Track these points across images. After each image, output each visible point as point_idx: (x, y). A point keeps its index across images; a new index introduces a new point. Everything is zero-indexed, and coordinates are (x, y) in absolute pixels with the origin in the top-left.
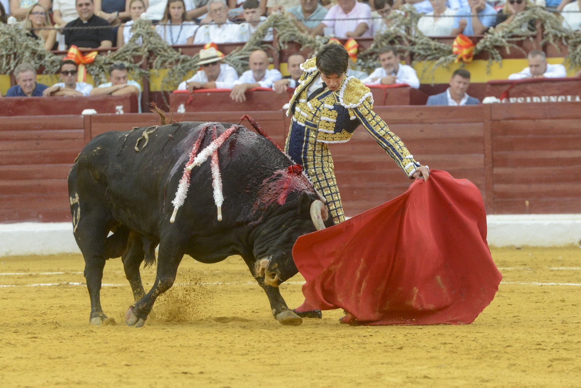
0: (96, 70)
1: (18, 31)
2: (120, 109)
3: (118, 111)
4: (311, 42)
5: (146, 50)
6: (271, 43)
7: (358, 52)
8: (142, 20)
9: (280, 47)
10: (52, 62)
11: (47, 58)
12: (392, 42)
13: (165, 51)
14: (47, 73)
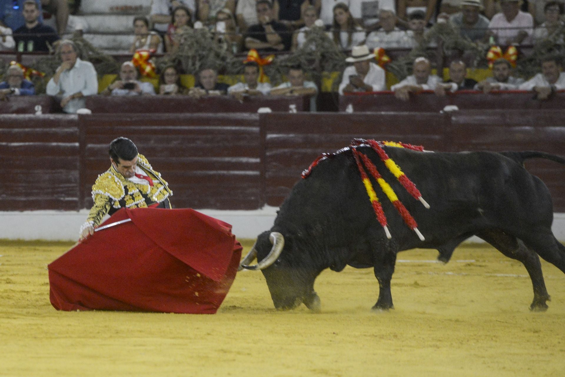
0: (273, 71)
1: (204, 35)
2: (293, 109)
3: (291, 109)
4: (473, 49)
5: (319, 54)
6: (435, 49)
7: (518, 58)
8: (316, 27)
9: (444, 53)
10: (234, 63)
11: (228, 60)
12: (550, 50)
13: (337, 55)
14: (228, 74)
